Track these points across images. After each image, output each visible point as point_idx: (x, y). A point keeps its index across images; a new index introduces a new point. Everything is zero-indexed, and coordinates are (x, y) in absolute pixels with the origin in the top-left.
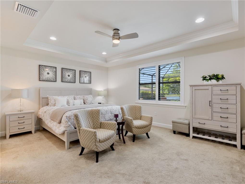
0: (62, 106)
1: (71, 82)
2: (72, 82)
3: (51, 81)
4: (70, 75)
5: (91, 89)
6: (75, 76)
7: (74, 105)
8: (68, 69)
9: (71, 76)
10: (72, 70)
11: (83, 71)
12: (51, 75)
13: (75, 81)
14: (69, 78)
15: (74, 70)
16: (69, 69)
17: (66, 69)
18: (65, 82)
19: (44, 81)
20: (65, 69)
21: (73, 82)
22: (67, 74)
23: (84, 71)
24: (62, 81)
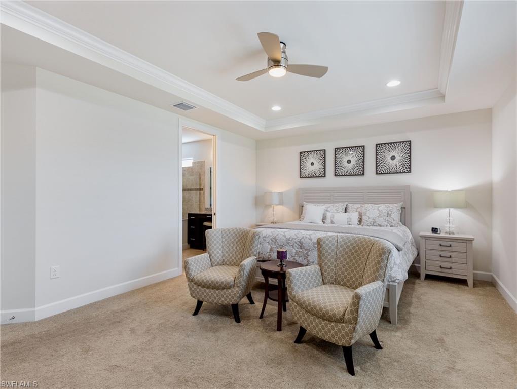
0: (311, 223)
1: (353, 175)
2: (356, 175)
3: (317, 177)
4: (351, 159)
5: (408, 187)
6: (364, 160)
7: (332, 222)
8: (346, 148)
9: (353, 162)
10: (356, 147)
11: (385, 144)
12: (317, 166)
13: (363, 171)
14: (350, 166)
15: (360, 147)
16: (350, 148)
17: (344, 148)
18: (342, 175)
19: (306, 177)
20: (342, 148)
21: (359, 175)
22: (345, 159)
23: (387, 144)
24: (335, 175)
